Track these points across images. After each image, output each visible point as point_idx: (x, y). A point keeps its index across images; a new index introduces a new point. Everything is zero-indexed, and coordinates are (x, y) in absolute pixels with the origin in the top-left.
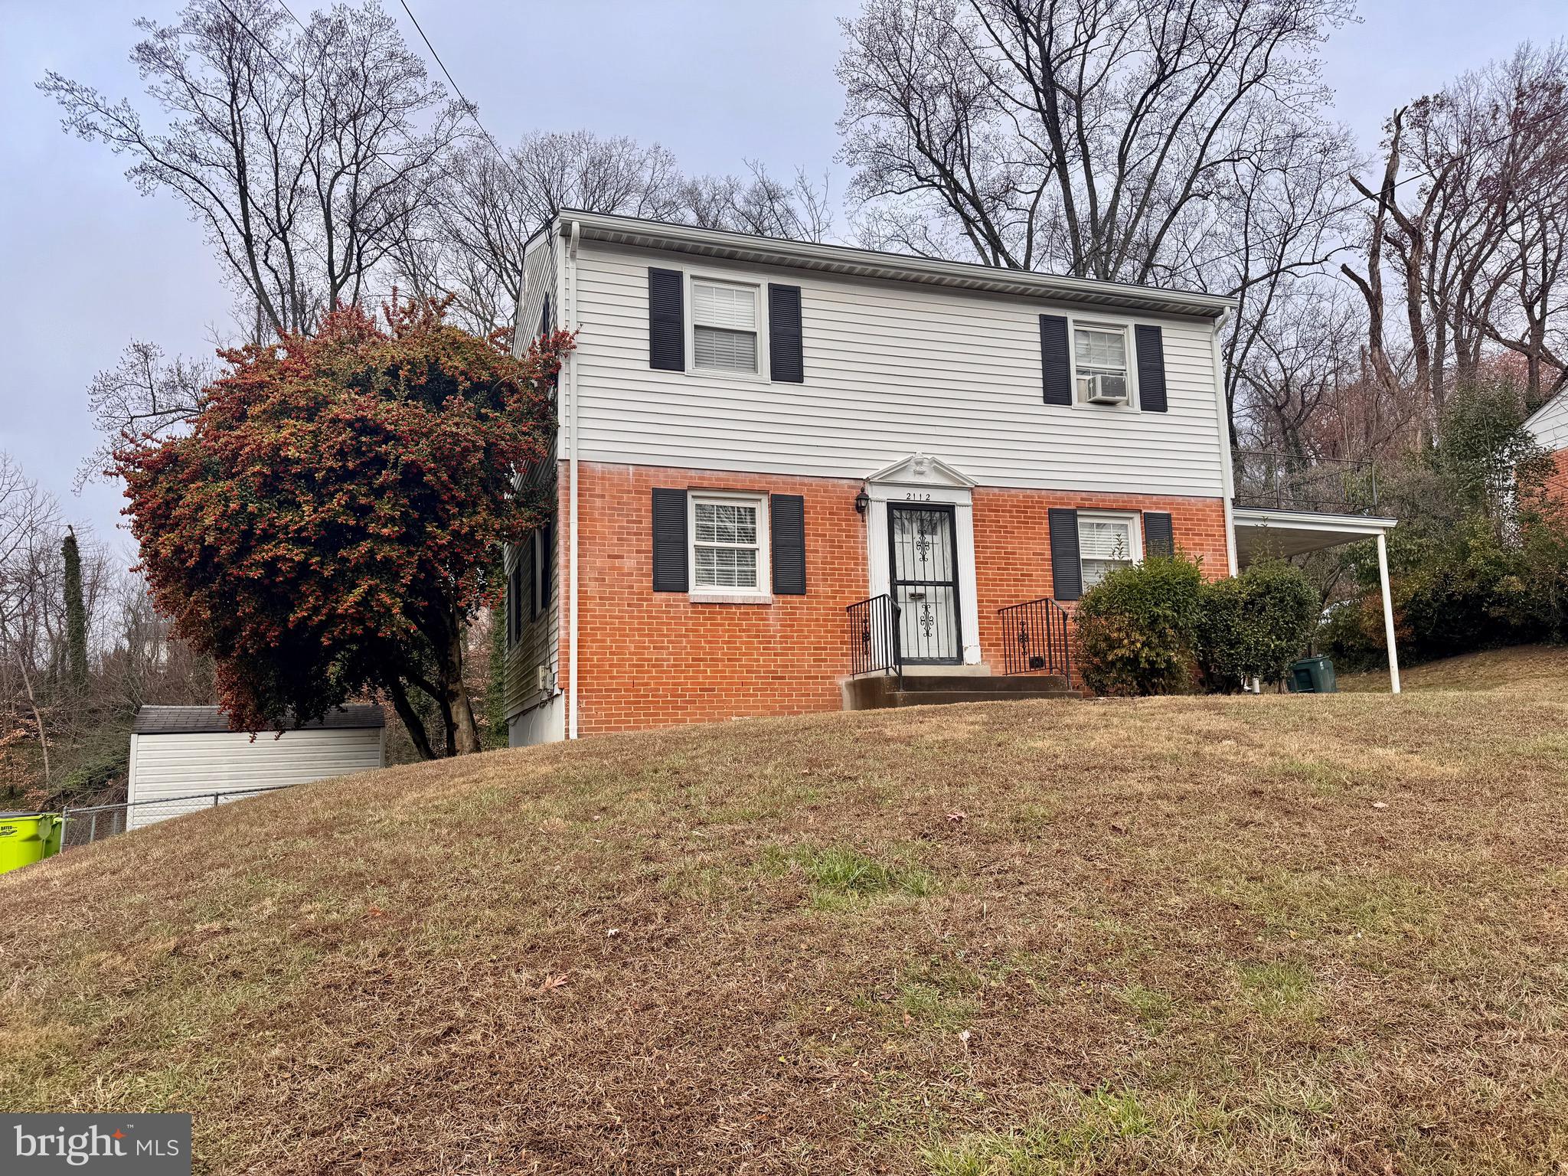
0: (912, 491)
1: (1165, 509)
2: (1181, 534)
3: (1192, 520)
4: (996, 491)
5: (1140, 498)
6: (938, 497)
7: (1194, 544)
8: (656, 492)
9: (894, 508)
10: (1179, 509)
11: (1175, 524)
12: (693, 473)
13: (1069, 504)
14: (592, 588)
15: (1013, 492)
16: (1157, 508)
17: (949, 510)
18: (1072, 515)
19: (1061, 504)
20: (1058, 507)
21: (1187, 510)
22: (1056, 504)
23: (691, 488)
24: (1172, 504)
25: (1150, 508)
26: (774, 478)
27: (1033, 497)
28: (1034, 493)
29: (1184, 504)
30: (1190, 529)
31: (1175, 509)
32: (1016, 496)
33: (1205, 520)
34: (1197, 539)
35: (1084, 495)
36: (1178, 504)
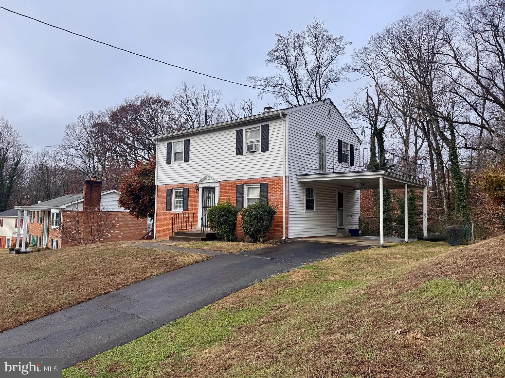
0: (206, 184)
1: (267, 182)
2: (271, 189)
3: (275, 184)
4: (225, 182)
5: (260, 179)
6: (212, 185)
7: (275, 192)
8: (167, 190)
9: (204, 189)
10: (271, 181)
11: (269, 186)
12: (173, 185)
13: (242, 183)
14: (159, 210)
15: (229, 181)
16: (265, 182)
17: (214, 188)
18: (242, 186)
19: (240, 183)
20: (239, 184)
21: (273, 181)
22: (238, 183)
23: (173, 188)
24: (269, 180)
25: (263, 182)
26: (185, 184)
27: (233, 182)
28: (234, 181)
29: (273, 179)
30: (274, 187)
31: (270, 181)
32: (230, 182)
33: (279, 184)
34: (275, 190)
35: (245, 180)
36: (271, 180)
